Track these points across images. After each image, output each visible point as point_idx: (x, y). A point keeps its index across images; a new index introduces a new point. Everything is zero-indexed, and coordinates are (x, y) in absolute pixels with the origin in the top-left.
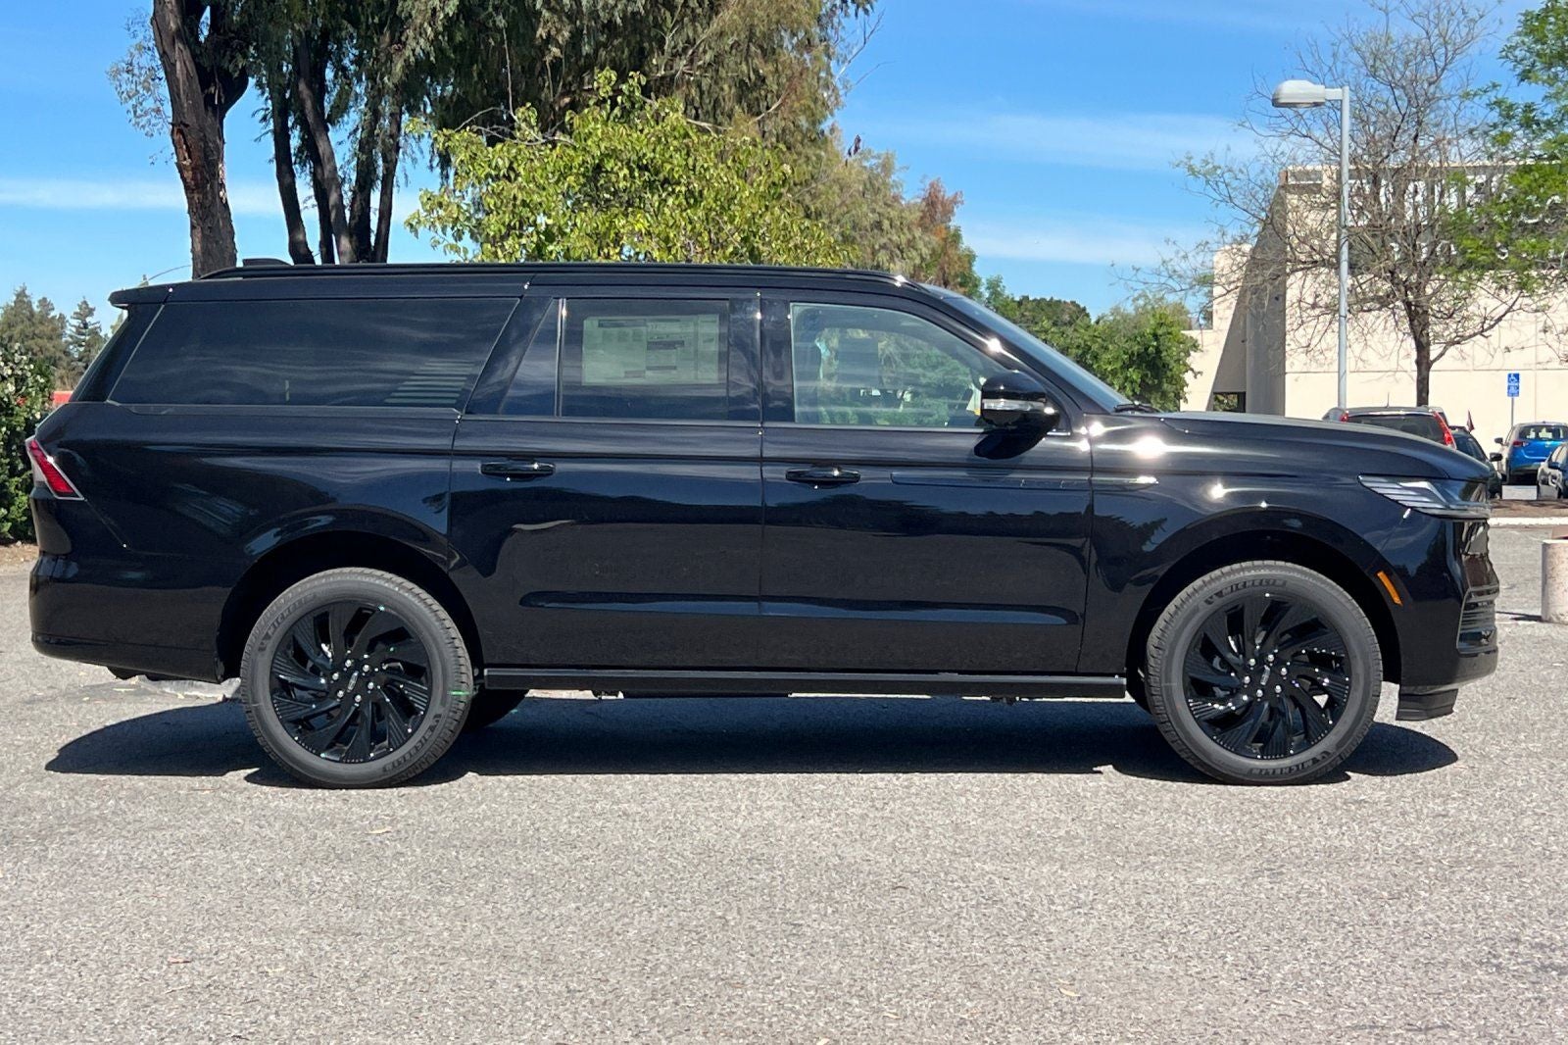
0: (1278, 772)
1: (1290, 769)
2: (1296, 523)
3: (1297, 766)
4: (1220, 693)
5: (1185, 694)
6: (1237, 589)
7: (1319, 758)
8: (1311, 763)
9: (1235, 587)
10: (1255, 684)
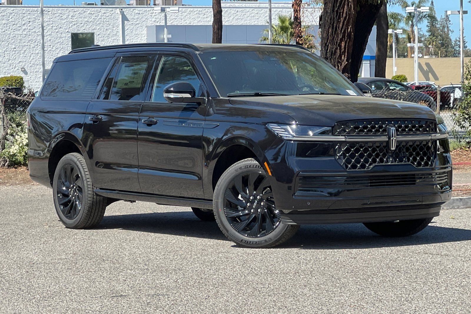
0: (252, 243)
1: (256, 242)
2: (244, 141)
3: (259, 242)
4: (240, 208)
5: (224, 206)
6: (247, 167)
7: (268, 240)
8: (264, 242)
9: (246, 167)
10: (251, 207)
